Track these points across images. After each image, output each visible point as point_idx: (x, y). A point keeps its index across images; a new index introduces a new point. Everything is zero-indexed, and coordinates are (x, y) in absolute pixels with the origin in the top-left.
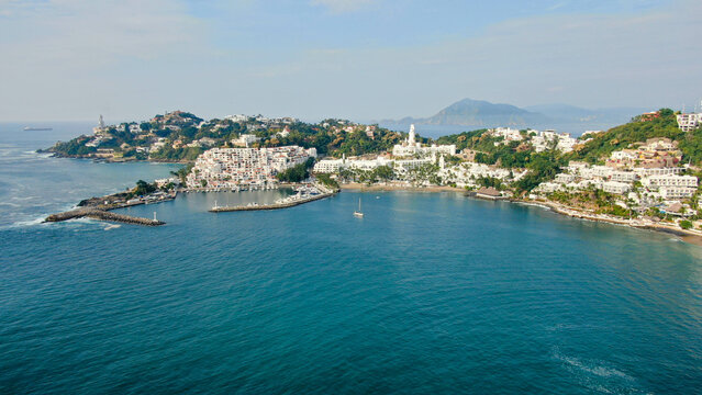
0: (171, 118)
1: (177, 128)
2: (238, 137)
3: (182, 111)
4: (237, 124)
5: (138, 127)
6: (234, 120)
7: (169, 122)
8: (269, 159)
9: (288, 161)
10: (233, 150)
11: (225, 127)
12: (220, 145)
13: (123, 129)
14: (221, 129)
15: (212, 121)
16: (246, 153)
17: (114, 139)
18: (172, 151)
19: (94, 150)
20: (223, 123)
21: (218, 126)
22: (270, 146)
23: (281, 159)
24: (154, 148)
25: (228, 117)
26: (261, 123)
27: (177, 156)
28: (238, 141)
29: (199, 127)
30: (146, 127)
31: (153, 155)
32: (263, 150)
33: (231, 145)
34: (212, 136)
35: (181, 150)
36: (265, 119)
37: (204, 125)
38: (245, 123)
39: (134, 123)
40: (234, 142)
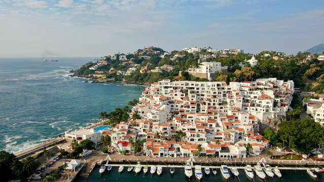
0: (147, 51)
1: (149, 57)
2: (197, 66)
3: (154, 47)
4: (191, 54)
5: (125, 56)
6: (189, 51)
7: (145, 54)
8: (246, 101)
9: (275, 104)
10: (190, 83)
11: (182, 56)
12: (172, 76)
13: (115, 58)
14: (179, 58)
15: (172, 52)
16: (208, 89)
17: (108, 65)
18: (139, 75)
19: (93, 72)
20: (181, 53)
21: (177, 55)
22: (241, 79)
23: (264, 103)
24: (128, 73)
25: (185, 49)
26: (211, 53)
27: (142, 79)
28: (198, 70)
29: (163, 56)
30: (129, 57)
31: (126, 77)
32: (234, 85)
33: (187, 77)
34: (171, 63)
35: (146, 75)
36: (214, 51)
37: (166, 55)
38: (198, 53)
39: (123, 54)
40: (192, 71)
